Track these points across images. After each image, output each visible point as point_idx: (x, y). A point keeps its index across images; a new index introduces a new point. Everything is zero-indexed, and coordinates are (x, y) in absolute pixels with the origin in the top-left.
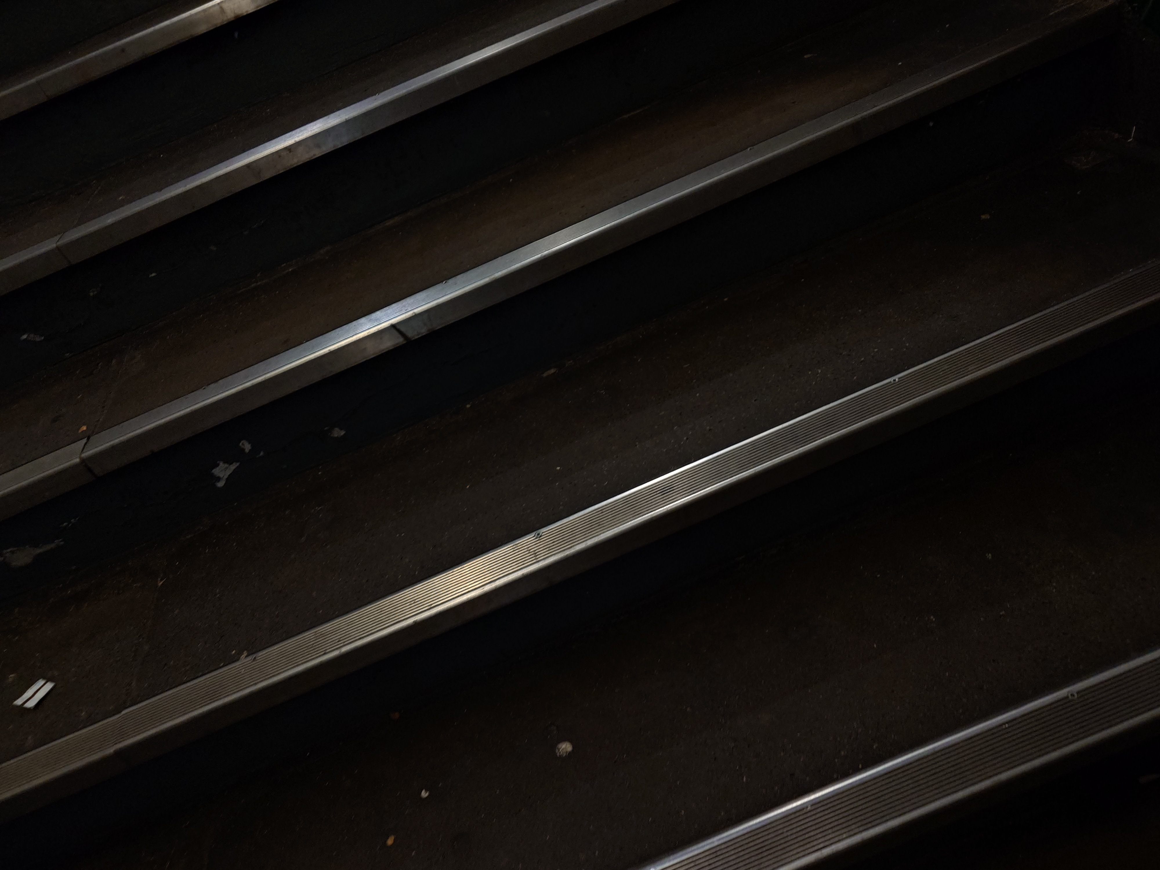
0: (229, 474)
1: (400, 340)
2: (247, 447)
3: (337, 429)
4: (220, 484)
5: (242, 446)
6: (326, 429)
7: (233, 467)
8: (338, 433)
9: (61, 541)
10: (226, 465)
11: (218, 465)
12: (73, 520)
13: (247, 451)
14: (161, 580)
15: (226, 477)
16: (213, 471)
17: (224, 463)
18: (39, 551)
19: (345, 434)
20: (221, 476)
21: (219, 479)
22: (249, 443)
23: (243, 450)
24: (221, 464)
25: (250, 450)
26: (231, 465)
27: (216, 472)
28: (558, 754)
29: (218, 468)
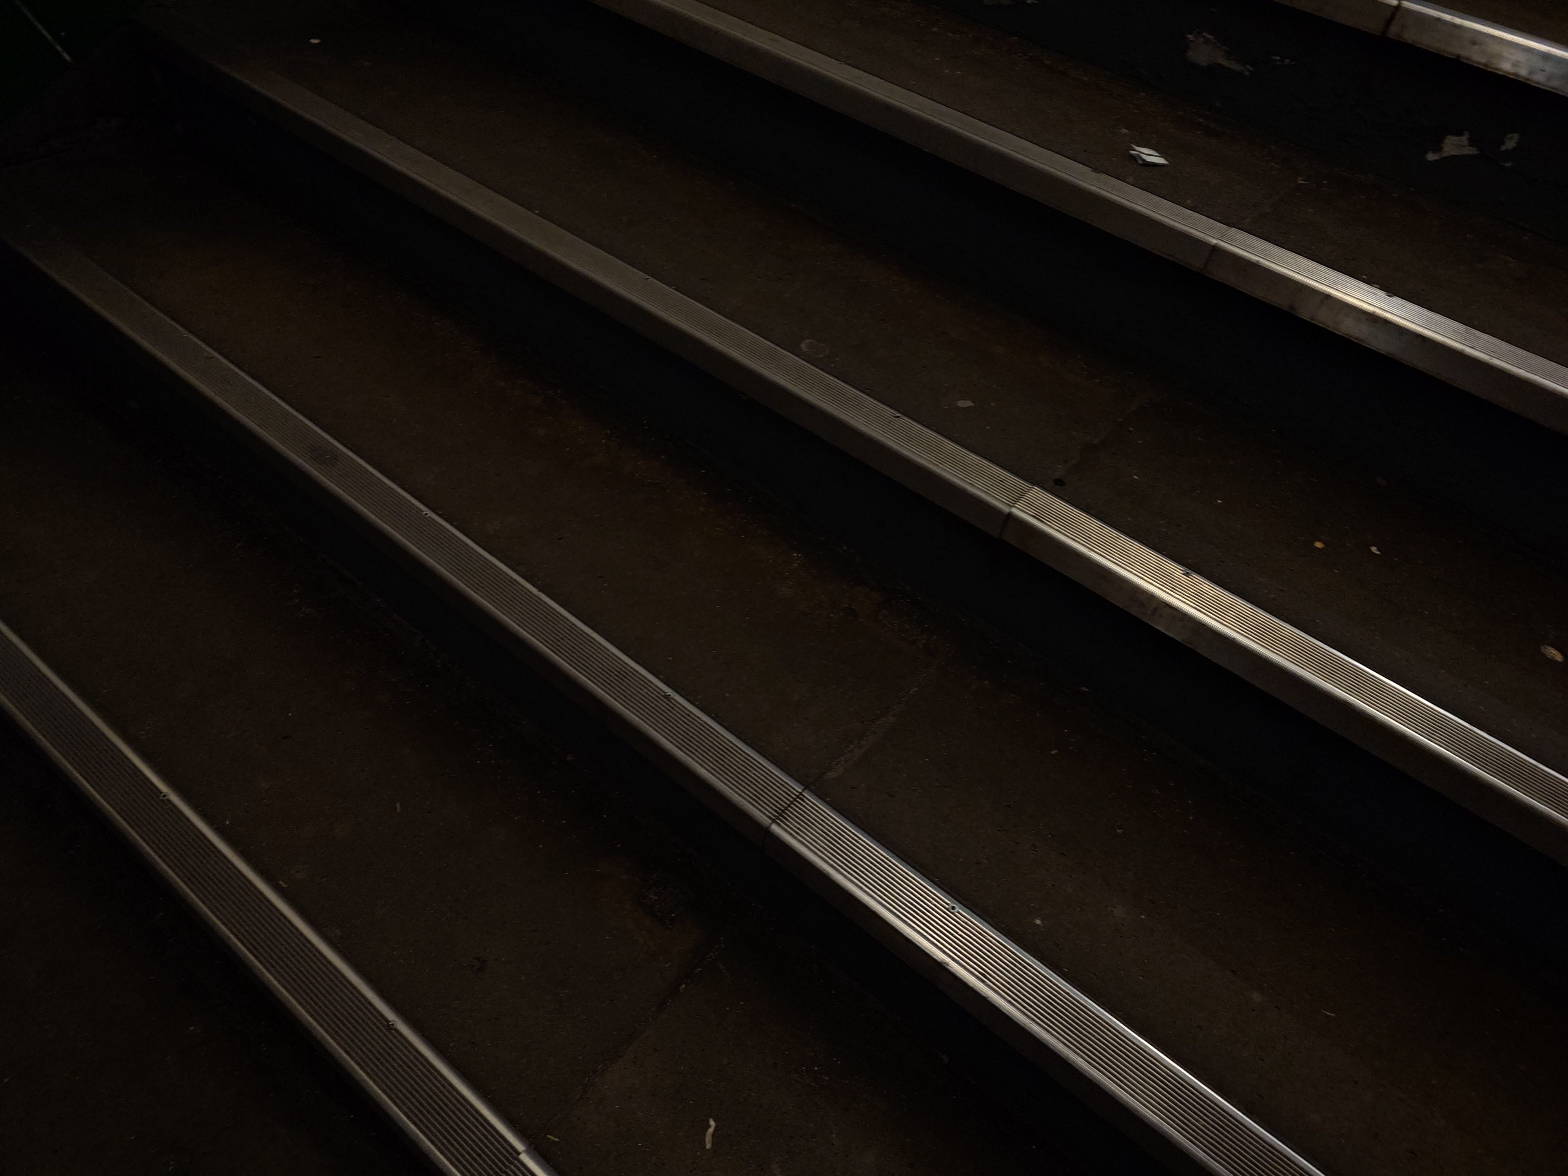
0: (1455, 154)
2: (1511, 143)
4: (1431, 157)
5: (1507, 139)
7: (1469, 151)
9: (1250, 71)
10: (1466, 143)
12: (1287, 60)
13: (1503, 148)
14: (1302, 181)
15: (1448, 154)
16: (1449, 136)
17: (1468, 139)
18: (1224, 63)
20: (1446, 149)
21: (1438, 149)
22: (1517, 142)
23: (1503, 144)
24: (1465, 137)
25: (1507, 150)
26: (1469, 148)
27: (1450, 140)
28: (1541, 652)
29: (1456, 138)
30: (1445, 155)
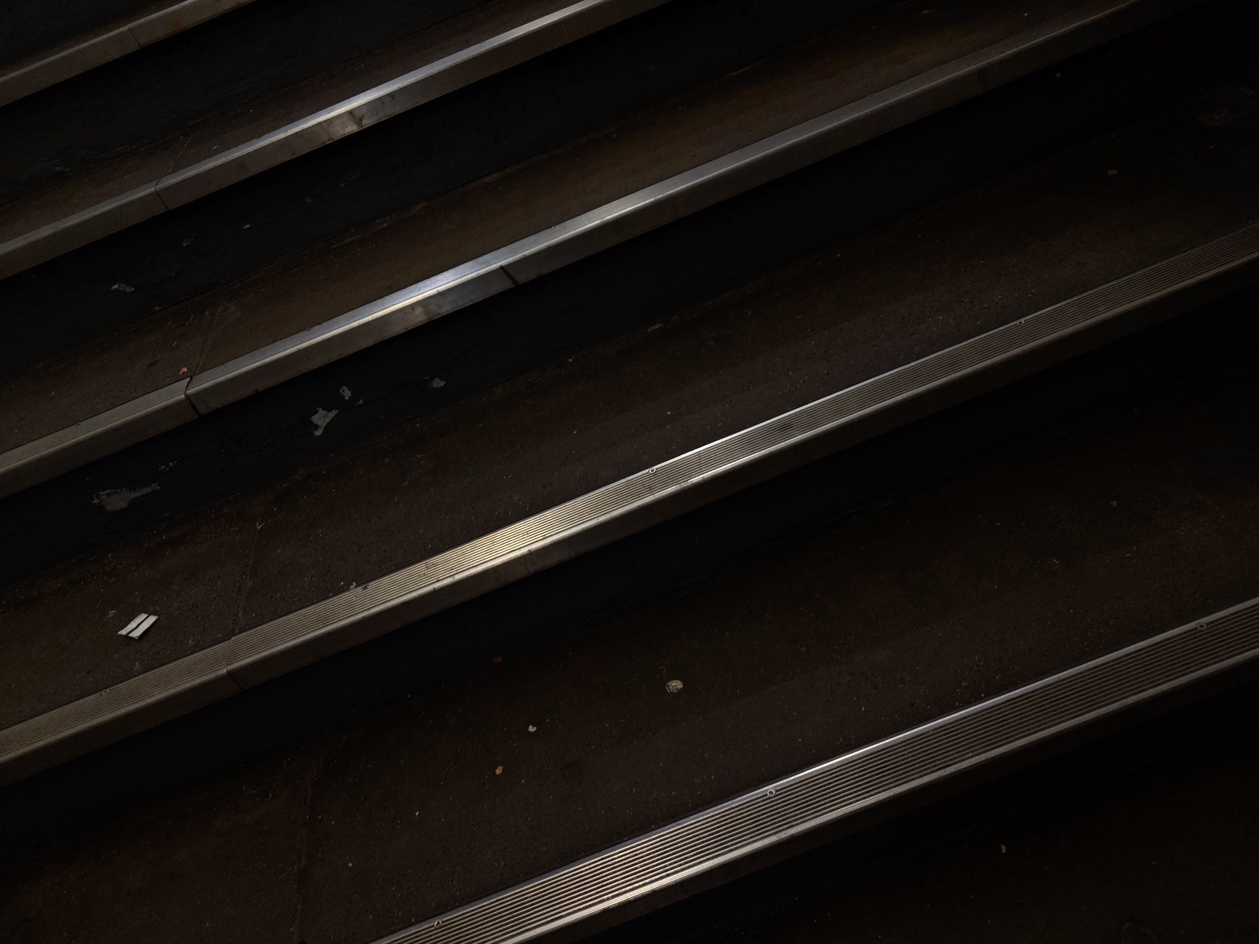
0: (328, 421)
1: (509, 285)
2: (347, 393)
3: (437, 379)
4: (318, 433)
5: (343, 393)
6: (427, 378)
7: (332, 415)
8: (438, 383)
9: (157, 486)
10: (325, 412)
11: (316, 412)
12: (171, 464)
13: (347, 398)
14: (260, 525)
15: (324, 425)
16: (313, 417)
17: (323, 410)
18: (133, 495)
19: (444, 385)
20: (319, 424)
21: (317, 427)
22: (350, 390)
23: (343, 397)
24: (321, 411)
25: (349, 398)
26: (330, 413)
27: (316, 419)
28: (669, 691)
29: (317, 415)
30: (323, 426)
